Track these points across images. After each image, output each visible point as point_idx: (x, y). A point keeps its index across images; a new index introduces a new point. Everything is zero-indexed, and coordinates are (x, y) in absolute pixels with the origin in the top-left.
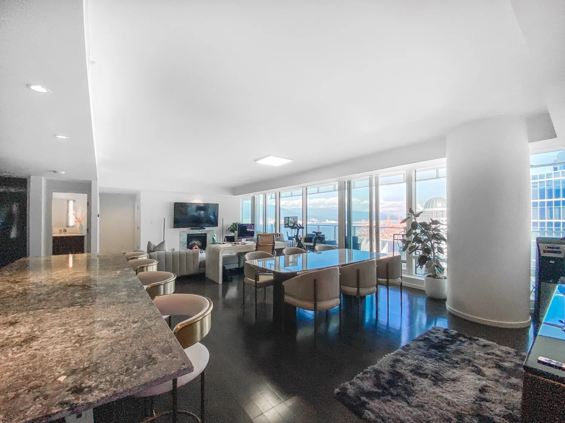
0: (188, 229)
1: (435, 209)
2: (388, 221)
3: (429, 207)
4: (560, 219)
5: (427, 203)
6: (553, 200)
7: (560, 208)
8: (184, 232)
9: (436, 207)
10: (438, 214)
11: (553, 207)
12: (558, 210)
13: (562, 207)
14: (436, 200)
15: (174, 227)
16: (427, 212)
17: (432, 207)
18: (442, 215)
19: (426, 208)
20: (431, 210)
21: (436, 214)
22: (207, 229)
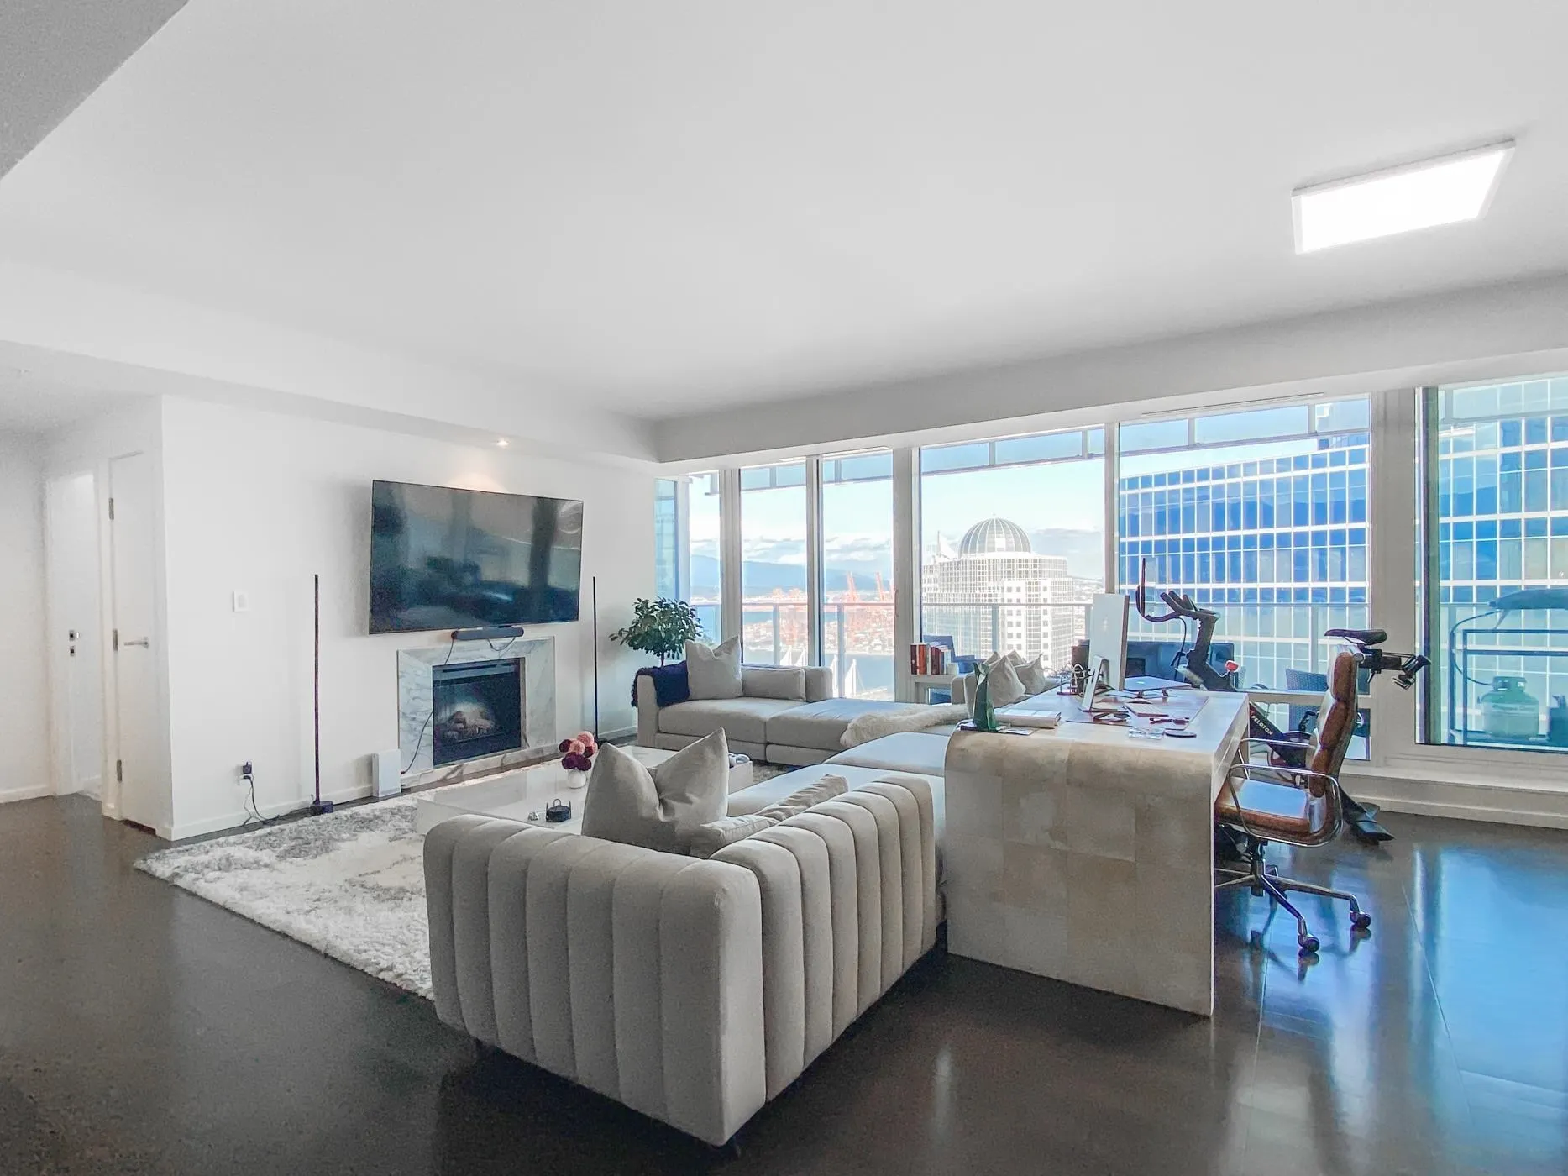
0: (440, 640)
1: (988, 556)
2: (849, 592)
3: (973, 550)
4: (1343, 579)
5: (968, 540)
6: (1329, 527)
7: (1343, 551)
8: (414, 653)
9: (993, 550)
10: (999, 569)
11: (1328, 546)
12: (1339, 554)
13: (1350, 548)
14: (992, 525)
15: (374, 630)
16: (968, 565)
17: (982, 550)
18: (1009, 572)
19: (966, 552)
20: (978, 557)
21: (992, 570)
22: (532, 632)
